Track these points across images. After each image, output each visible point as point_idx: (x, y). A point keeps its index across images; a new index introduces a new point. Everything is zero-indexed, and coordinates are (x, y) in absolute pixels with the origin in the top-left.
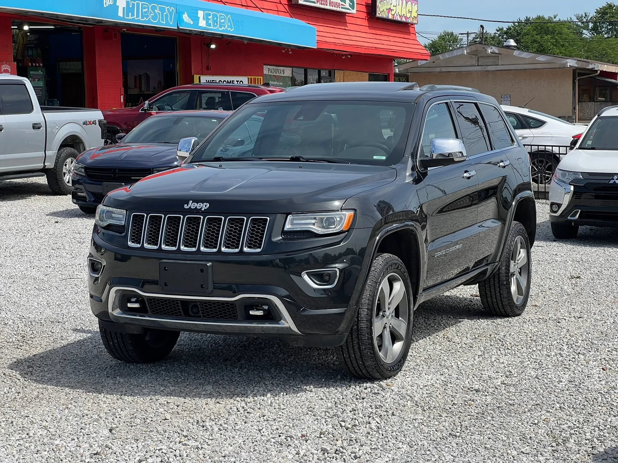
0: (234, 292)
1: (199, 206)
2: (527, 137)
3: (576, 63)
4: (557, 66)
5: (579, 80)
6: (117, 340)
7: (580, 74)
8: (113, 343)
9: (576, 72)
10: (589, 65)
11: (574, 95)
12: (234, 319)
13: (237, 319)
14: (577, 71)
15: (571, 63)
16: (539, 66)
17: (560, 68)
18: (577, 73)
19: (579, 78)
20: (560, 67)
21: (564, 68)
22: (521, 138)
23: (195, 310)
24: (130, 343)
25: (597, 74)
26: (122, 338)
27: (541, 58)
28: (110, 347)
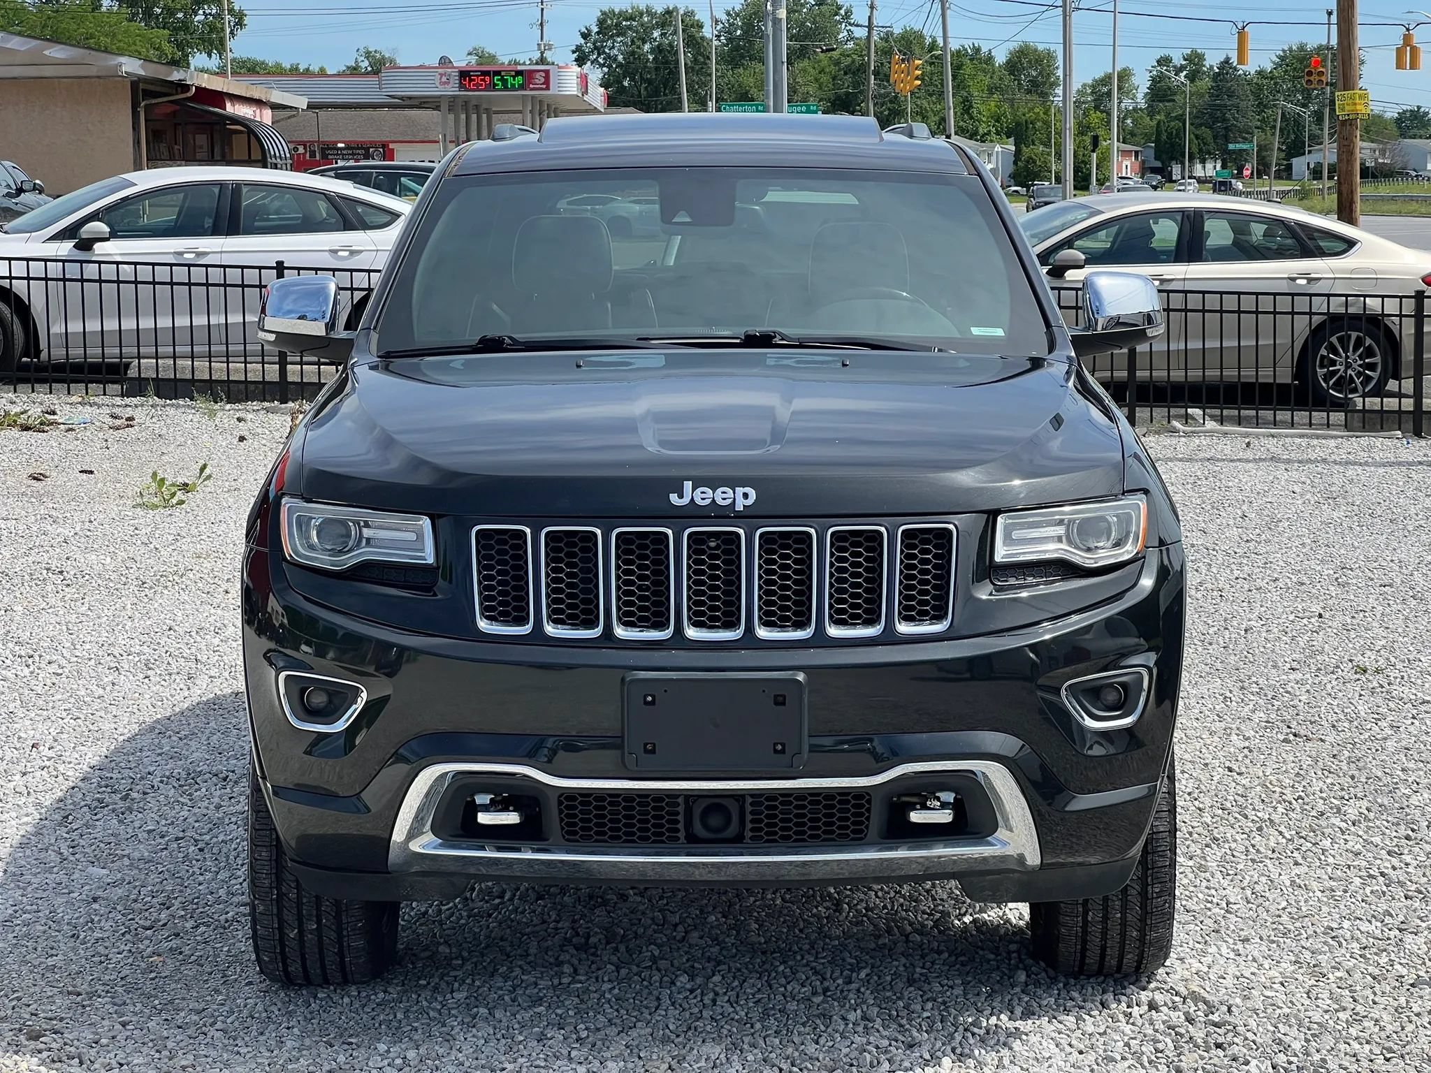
0: (878, 758)
1: (723, 496)
2: (361, 251)
3: (142, 67)
4: (93, 71)
5: (146, 106)
6: (319, 922)
7: (148, 94)
8: (301, 933)
9: (138, 88)
10: (171, 73)
11: (137, 142)
12: (857, 839)
13: (861, 839)
14: (141, 86)
15: (130, 66)
16: (48, 71)
17: (99, 77)
18: (141, 90)
19: (148, 102)
20: (99, 74)
21: (112, 77)
22: (347, 254)
23: (715, 821)
24: (360, 928)
25: (189, 94)
26: (338, 917)
27: (57, 52)
28: (283, 946)
